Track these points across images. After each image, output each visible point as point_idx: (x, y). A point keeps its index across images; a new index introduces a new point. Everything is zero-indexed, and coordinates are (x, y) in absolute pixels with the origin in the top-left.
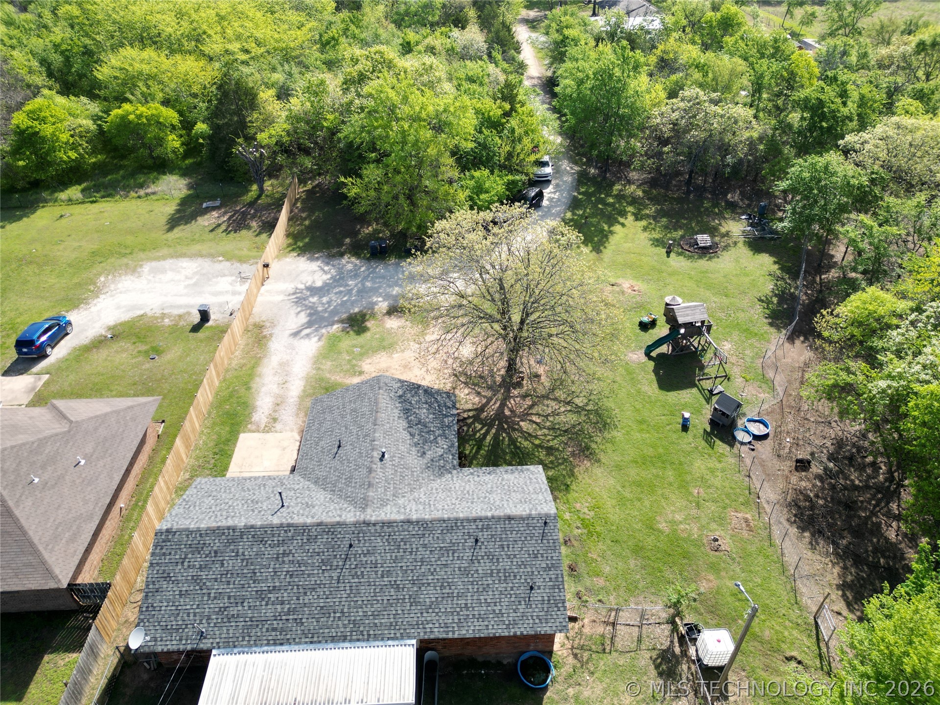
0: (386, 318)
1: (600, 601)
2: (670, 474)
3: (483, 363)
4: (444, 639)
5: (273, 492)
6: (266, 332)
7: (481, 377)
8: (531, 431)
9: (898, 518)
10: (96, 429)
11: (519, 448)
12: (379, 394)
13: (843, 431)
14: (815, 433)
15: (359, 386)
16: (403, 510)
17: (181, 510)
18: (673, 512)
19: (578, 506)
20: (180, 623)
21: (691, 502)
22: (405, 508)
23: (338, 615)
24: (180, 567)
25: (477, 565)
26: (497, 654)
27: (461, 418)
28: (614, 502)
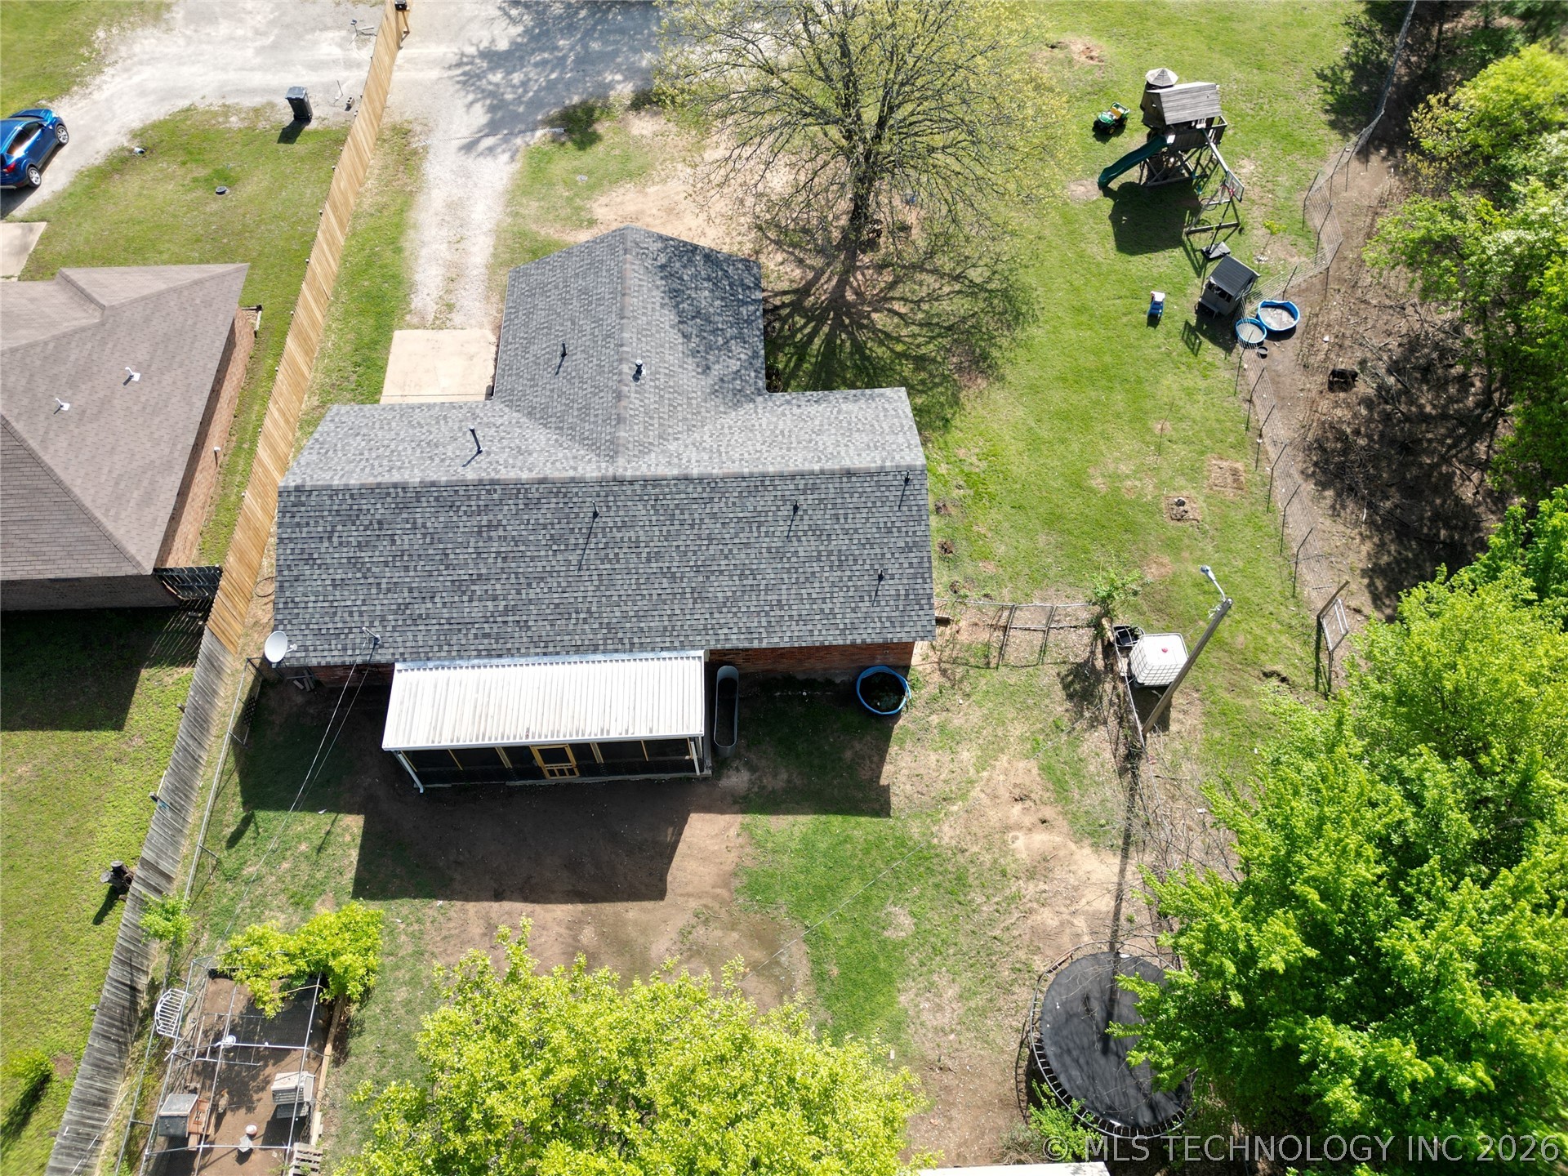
0: (631, 115)
1: (986, 596)
2: (1119, 399)
3: (808, 205)
4: (747, 650)
5: (460, 429)
6: (416, 144)
7: (805, 231)
8: (889, 329)
9: (1483, 466)
10: (147, 320)
11: (868, 358)
12: (625, 262)
13: (1422, 321)
14: (1374, 327)
15: (589, 247)
16: (676, 461)
17: (315, 457)
18: (1117, 460)
19: (962, 453)
20: (340, 625)
21: (1148, 444)
22: (678, 456)
23: (582, 616)
24: (326, 544)
25: (796, 544)
26: (825, 669)
27: (770, 307)
28: (1021, 445)
